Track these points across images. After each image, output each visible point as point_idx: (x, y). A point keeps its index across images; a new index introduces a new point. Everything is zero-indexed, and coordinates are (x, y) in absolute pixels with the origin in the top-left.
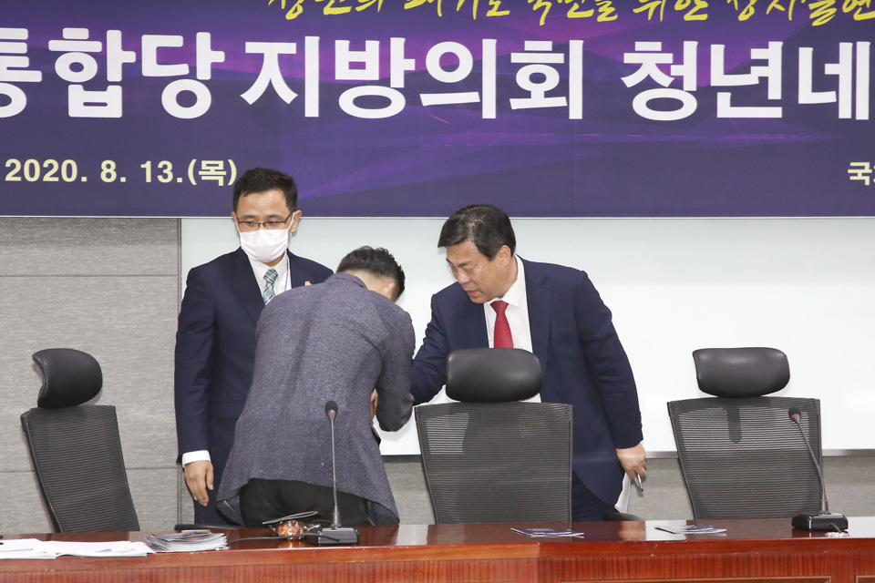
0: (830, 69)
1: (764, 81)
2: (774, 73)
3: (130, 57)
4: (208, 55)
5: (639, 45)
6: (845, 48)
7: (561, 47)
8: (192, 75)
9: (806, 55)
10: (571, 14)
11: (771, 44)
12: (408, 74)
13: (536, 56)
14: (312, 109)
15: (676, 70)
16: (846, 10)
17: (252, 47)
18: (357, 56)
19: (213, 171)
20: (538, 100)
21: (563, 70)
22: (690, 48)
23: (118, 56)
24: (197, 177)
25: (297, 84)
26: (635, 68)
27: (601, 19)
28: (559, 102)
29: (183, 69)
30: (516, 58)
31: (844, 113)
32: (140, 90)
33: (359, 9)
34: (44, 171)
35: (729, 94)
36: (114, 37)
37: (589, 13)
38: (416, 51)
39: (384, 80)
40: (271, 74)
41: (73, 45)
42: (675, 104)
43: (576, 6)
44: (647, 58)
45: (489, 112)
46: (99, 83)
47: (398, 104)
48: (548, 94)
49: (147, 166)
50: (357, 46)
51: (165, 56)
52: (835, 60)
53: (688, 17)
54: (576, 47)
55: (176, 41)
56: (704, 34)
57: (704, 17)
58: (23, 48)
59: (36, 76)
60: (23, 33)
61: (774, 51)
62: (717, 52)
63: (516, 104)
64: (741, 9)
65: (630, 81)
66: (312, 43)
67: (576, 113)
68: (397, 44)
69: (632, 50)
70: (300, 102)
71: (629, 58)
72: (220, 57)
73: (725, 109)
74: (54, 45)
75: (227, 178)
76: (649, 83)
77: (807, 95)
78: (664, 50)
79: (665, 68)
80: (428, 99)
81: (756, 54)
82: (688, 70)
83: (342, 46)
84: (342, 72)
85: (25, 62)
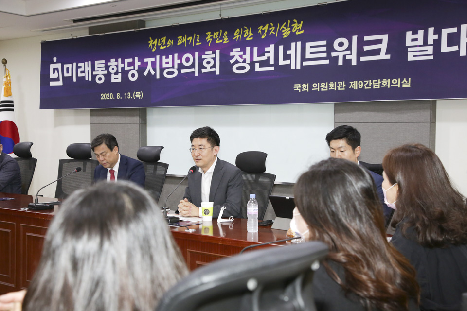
0: (288, 52)
1: (269, 58)
2: (271, 55)
3: (122, 65)
4: (137, 63)
5: (234, 50)
6: (293, 44)
7: (214, 53)
8: (134, 69)
9: (281, 48)
10: (217, 42)
11: (271, 45)
12: (178, 64)
13: (208, 56)
14: (158, 77)
15: (244, 57)
16: (293, 31)
17: (146, 60)
18: (167, 60)
19: (138, 95)
20: (208, 70)
21: (214, 59)
22: (248, 49)
23: (121, 65)
24: (135, 97)
25: (155, 70)
26: (233, 57)
27: (224, 42)
28: (213, 69)
29: (132, 67)
30: (203, 57)
31: (293, 67)
32: (125, 73)
33: (168, 46)
34: (107, 96)
35: (259, 63)
36: (120, 60)
37: (221, 41)
38: (180, 58)
39: (173, 67)
40: (149, 67)
41: (113, 63)
42: (244, 68)
43: (218, 39)
44: (236, 53)
45: (197, 74)
46: (116, 73)
47: (176, 73)
48: (211, 67)
49: (126, 94)
50: (167, 57)
51: (130, 64)
52: (290, 49)
53: (247, 39)
54: (218, 52)
55: (131, 60)
56: (252, 44)
57: (252, 39)
58: (104, 65)
59: (106, 72)
60: (103, 61)
61: (271, 48)
62: (256, 49)
63: (203, 71)
64: (262, 35)
65: (232, 61)
66: (158, 57)
67: (218, 73)
68: (176, 55)
69: (232, 51)
70: (155, 74)
71: (232, 54)
72: (139, 63)
73: (258, 68)
74: (109, 64)
75: (141, 97)
76: (237, 62)
77: (282, 62)
78: (241, 51)
79: (241, 56)
80: (183, 71)
81: (267, 49)
82: (247, 57)
83: (164, 57)
84: (164, 65)
85: (104, 69)
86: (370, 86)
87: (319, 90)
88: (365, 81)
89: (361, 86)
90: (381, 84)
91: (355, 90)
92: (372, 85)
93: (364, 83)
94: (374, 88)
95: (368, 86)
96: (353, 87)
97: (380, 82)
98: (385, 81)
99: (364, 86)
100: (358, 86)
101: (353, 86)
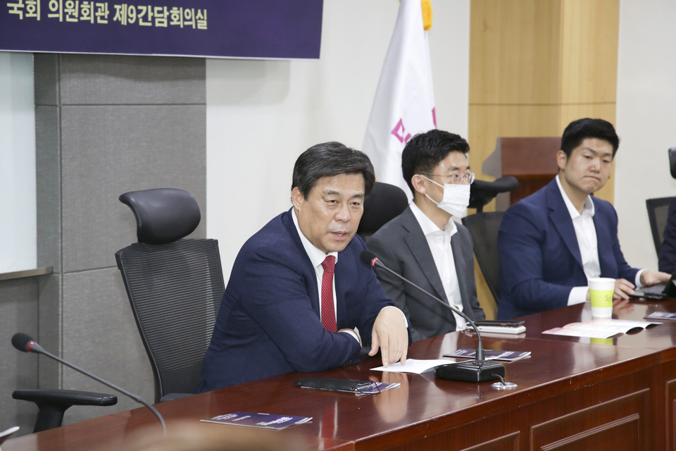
86: (150, 19)
87: (61, 20)
88: (140, 7)
89: (132, 19)
90: (169, 19)
91: (123, 25)
92: (153, 18)
93: (139, 12)
94: (157, 25)
95: (145, 18)
96: (120, 19)
97: (166, 14)
98: (175, 11)
99: (137, 19)
100: (128, 17)
101: (121, 15)
